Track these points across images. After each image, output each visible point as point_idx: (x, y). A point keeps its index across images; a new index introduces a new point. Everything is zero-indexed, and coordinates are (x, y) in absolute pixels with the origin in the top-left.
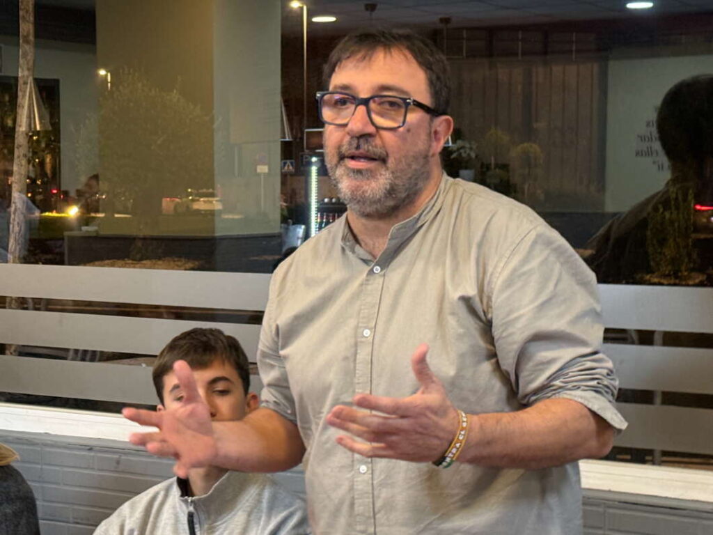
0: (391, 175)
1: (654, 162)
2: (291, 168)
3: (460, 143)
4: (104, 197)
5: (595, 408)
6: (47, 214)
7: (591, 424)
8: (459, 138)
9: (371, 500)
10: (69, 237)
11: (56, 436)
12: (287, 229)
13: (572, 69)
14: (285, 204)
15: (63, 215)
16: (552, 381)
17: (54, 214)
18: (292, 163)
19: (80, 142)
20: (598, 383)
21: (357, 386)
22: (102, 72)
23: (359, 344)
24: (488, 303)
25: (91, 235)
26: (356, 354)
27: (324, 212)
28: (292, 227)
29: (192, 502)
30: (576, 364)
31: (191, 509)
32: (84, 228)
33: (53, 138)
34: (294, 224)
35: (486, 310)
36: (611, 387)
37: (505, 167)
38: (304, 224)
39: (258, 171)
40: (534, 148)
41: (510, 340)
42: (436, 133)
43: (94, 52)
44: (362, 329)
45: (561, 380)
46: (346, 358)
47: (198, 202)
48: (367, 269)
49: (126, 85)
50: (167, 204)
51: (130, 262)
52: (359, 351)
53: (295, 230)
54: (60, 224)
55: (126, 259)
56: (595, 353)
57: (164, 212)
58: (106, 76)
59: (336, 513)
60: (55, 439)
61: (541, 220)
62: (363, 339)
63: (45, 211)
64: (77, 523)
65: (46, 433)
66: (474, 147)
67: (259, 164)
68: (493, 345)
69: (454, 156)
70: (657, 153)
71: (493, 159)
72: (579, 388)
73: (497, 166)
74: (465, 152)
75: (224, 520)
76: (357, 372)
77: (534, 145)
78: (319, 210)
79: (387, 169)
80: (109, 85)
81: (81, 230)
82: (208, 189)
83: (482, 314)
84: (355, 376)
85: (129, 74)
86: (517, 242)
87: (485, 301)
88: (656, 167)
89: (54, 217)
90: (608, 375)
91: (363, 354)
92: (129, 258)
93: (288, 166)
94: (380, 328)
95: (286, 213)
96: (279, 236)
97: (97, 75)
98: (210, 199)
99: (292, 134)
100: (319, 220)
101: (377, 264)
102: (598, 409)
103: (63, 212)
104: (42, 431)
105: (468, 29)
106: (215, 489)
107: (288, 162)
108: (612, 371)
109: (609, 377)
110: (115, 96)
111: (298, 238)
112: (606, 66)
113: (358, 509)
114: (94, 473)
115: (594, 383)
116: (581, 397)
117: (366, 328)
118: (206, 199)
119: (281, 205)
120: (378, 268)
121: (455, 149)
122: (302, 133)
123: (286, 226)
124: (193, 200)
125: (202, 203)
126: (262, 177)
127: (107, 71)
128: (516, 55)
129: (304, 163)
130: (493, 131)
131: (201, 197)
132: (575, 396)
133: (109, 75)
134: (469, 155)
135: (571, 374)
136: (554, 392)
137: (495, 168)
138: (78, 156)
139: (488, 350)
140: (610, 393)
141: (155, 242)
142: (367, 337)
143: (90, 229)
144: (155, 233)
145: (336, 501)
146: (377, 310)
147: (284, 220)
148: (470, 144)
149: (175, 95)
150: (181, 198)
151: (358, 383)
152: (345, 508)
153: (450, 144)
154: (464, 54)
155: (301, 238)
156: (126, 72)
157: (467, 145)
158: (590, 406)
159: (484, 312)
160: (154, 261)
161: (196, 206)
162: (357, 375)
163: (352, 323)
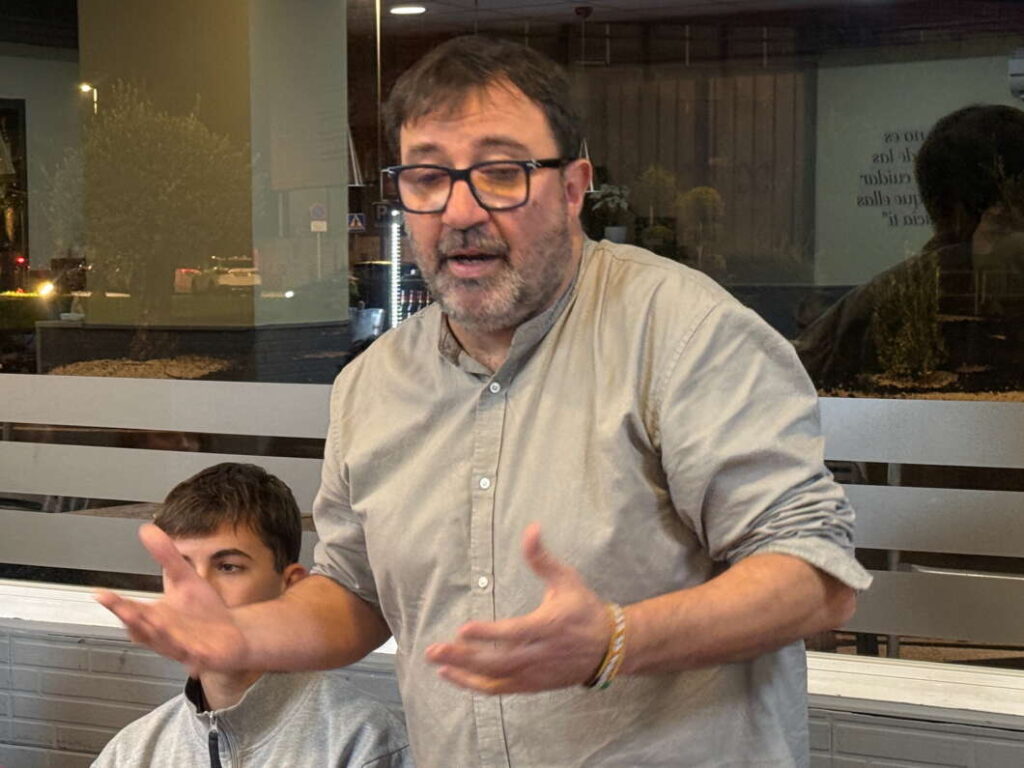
0: (519, 276)
1: (884, 214)
2: (360, 224)
3: (605, 189)
4: (90, 267)
5: (821, 562)
6: (8, 293)
7: (817, 588)
8: (604, 182)
9: (501, 728)
10: (42, 328)
11: (30, 622)
12: (358, 315)
13: (766, 80)
14: (354, 278)
15: (32, 295)
16: (754, 528)
17: (19, 294)
18: (360, 218)
19: (56, 190)
20: (824, 524)
21: (473, 561)
22: (85, 88)
23: (474, 500)
24: (653, 422)
25: (72, 325)
26: (470, 514)
27: (410, 289)
28: (364, 312)
29: (214, 718)
30: (790, 498)
31: (214, 728)
32: (64, 316)
33: (15, 185)
34: (367, 307)
35: (651, 433)
36: (845, 526)
37: (669, 222)
38: (380, 307)
39: (313, 229)
40: (712, 194)
41: (689, 475)
42: (570, 186)
43: (76, 60)
44: (478, 477)
45: (769, 524)
46: (457, 520)
47: (226, 276)
48: (480, 387)
49: (121, 108)
50: (182, 277)
51: (130, 362)
52: (474, 510)
53: (369, 315)
54: (28, 308)
55: (124, 359)
56: (817, 477)
57: (177, 290)
58: (91, 93)
59: (450, 747)
60: (28, 627)
61: (727, 294)
62: (480, 493)
63: (6, 290)
64: (65, 749)
65: (16, 619)
66: (626, 193)
67: (314, 220)
68: (666, 487)
69: (597, 206)
70: (889, 202)
71: (651, 209)
72: (796, 534)
73: (658, 220)
74: (613, 201)
75: (264, 740)
76: (472, 540)
77: (711, 190)
78: (403, 286)
79: (512, 267)
80: (96, 106)
81: (59, 319)
82: (241, 255)
83: (646, 439)
84: (469, 547)
85: (125, 91)
86: (694, 327)
87: (649, 418)
88: (887, 220)
89: (19, 297)
90: (838, 508)
91: (480, 515)
92: (128, 357)
93: (356, 222)
94: (503, 477)
95: (356, 291)
96: (347, 325)
97: (79, 91)
98: (245, 270)
99: (363, 175)
100: (403, 301)
101: (496, 380)
102: (826, 563)
103: (31, 291)
104: (12, 616)
105: (611, 23)
106: (248, 696)
107: (356, 215)
108: (843, 502)
109: (840, 511)
110: (105, 122)
111: (374, 327)
112: (815, 77)
113: (483, 741)
114: (89, 676)
115: (817, 524)
116: (800, 548)
117: (484, 475)
118: (237, 270)
119: (350, 280)
120: (496, 384)
121: (599, 197)
122: (377, 174)
123: (355, 309)
124: (219, 272)
125: (232, 276)
126: (318, 236)
127: (93, 87)
128: (681, 59)
129: (379, 217)
130: (652, 169)
131: (230, 268)
132: (790, 547)
133: (95, 91)
134: (618, 205)
135: (782, 515)
136: (759, 543)
137: (655, 224)
138: (52, 209)
139: (659, 496)
140: (845, 535)
141: (166, 335)
142: (485, 490)
143: (72, 317)
144: (168, 323)
145: (450, 730)
146: (498, 449)
147: (354, 301)
148: (620, 189)
149: (191, 122)
150: (201, 270)
151: (475, 558)
152: (463, 739)
153: (592, 190)
154: (608, 58)
155: (379, 327)
156: (121, 87)
157: (616, 191)
158: (813, 560)
159: (649, 436)
160: (164, 361)
161: (223, 281)
162: (472, 546)
163: (463, 469)
